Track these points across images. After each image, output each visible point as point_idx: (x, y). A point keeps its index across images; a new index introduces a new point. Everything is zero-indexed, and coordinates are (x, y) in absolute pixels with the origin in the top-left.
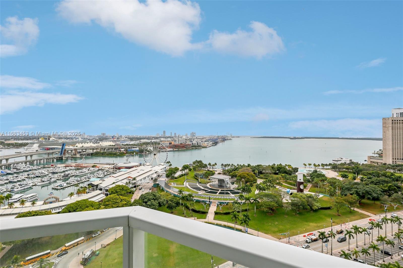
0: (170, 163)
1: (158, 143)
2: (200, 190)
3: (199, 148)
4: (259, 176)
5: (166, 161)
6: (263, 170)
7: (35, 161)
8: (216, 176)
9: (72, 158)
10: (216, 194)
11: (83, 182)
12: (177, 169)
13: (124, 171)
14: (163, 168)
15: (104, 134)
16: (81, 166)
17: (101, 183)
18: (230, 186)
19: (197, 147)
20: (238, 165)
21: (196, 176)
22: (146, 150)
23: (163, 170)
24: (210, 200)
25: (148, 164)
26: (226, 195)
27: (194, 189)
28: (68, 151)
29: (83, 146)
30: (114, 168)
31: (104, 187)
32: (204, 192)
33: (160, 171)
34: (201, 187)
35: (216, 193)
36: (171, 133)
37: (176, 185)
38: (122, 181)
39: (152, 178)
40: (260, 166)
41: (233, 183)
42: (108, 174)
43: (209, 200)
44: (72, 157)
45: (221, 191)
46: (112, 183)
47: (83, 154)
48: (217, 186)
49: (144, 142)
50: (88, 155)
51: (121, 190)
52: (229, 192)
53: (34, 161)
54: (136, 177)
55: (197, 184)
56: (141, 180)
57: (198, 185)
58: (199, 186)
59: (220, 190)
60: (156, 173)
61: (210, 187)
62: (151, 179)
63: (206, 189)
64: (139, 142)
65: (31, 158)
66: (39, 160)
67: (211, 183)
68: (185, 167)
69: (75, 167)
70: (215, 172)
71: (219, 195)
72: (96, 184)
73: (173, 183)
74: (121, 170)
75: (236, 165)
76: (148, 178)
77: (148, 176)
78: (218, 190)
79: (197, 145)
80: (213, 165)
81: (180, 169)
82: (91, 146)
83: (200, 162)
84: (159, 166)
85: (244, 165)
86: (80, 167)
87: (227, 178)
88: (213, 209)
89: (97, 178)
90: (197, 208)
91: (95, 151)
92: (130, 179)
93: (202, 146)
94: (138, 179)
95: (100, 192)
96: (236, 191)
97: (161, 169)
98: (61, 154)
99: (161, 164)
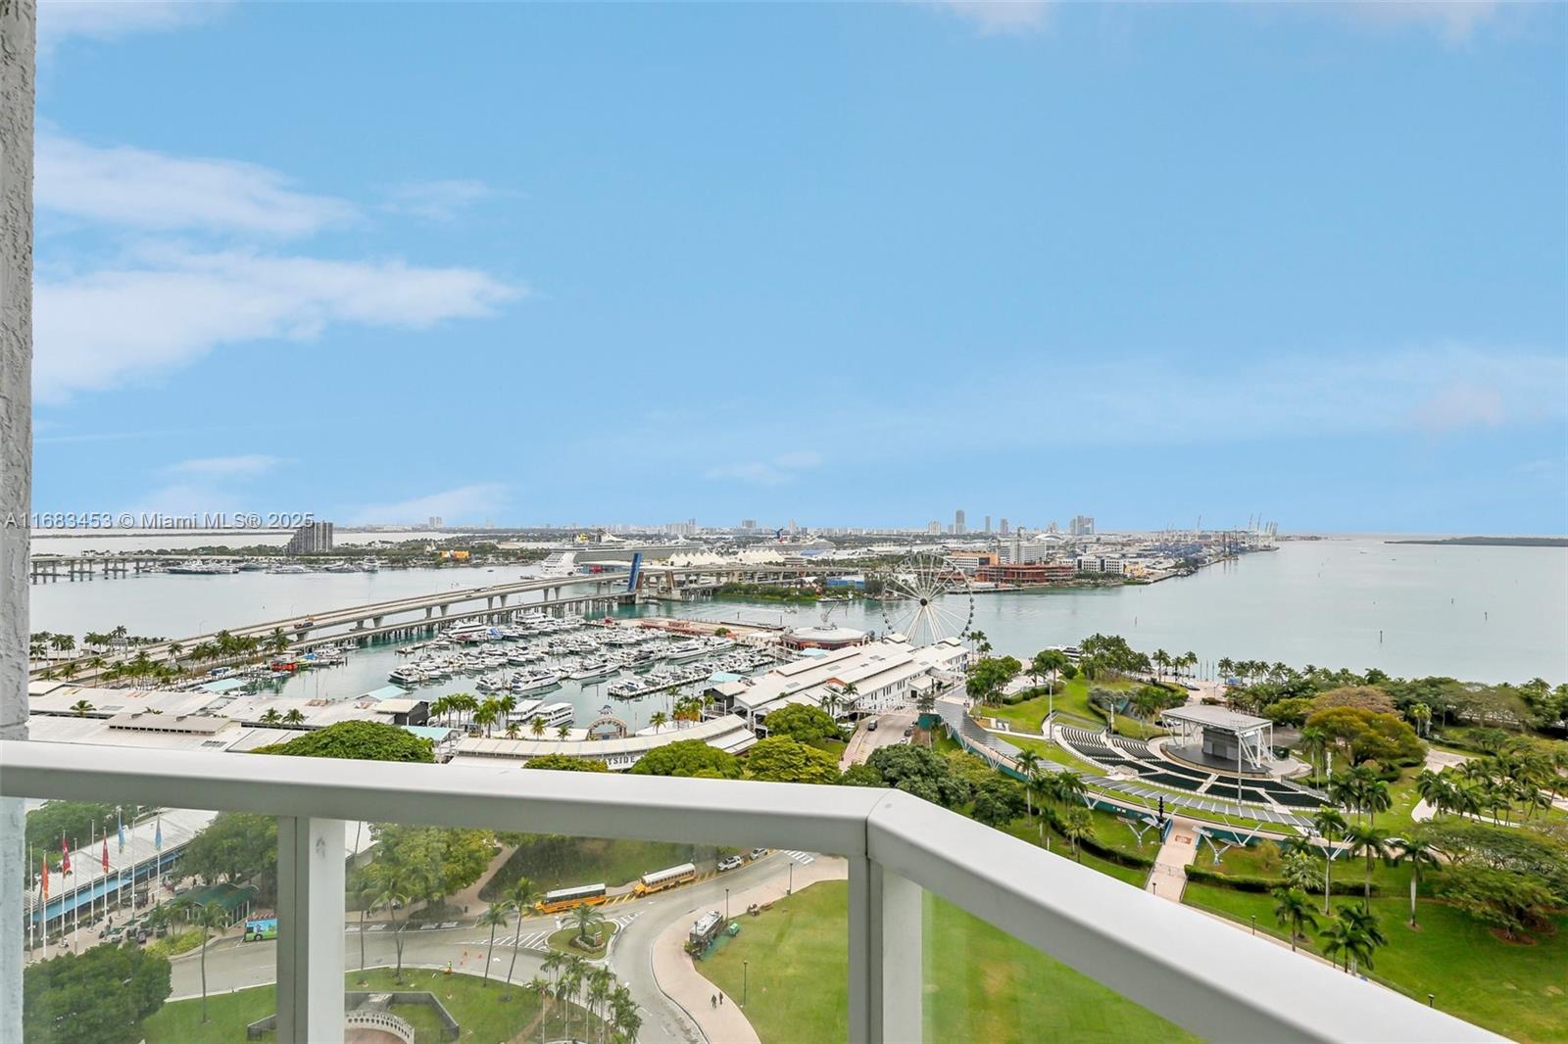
0: (985, 638)
1: (936, 558)
2: (1114, 764)
3: (1111, 582)
4: (1437, 737)
5: (967, 629)
6: (1462, 706)
7: (567, 605)
8: (1193, 711)
9: (659, 599)
10: (1193, 793)
11: (690, 682)
12: (1011, 667)
13: (818, 658)
14: (957, 658)
15: (749, 524)
16: (685, 628)
17: (741, 690)
18: (1264, 762)
19: (1103, 579)
20: (1311, 669)
21: (1094, 702)
22: (892, 584)
23: (955, 665)
24: (1161, 811)
25: (898, 637)
26: (1244, 802)
27: (1088, 755)
28: (648, 578)
29: (689, 563)
30: (781, 644)
31: (751, 705)
32: (1134, 775)
33: (943, 668)
34: (1119, 751)
35: (1195, 786)
36: (988, 519)
37: (1011, 731)
38: (809, 692)
39: (912, 692)
40: (1442, 686)
41: (1283, 754)
42: (766, 661)
43: (1158, 814)
44: (659, 596)
45: (1220, 779)
46: (778, 695)
47: (688, 590)
48: (1200, 758)
49: (883, 554)
50: (705, 592)
51: (805, 722)
52: (1261, 791)
53: (564, 604)
54: (857, 682)
55: (1103, 738)
56: (874, 695)
57: (1108, 743)
58: (1110, 745)
59: (1214, 776)
60: (928, 672)
61: (1164, 759)
62: (909, 694)
63: (1141, 762)
64: (866, 553)
65: (557, 597)
66: (577, 602)
67: (1169, 741)
68: (1047, 662)
69: (668, 630)
70: (1190, 693)
71: (1210, 796)
72: (727, 694)
73: (998, 721)
74: (807, 652)
75: (1299, 669)
76: (901, 691)
77: (900, 684)
78: (1206, 776)
79: (1103, 569)
80: (1179, 662)
81: (1027, 665)
82: (711, 564)
83: (1118, 642)
84: (940, 648)
85: (1345, 671)
86: (681, 631)
87: (1250, 727)
88: (1177, 854)
89: (731, 672)
90: (1100, 835)
91: (724, 580)
92: (835, 685)
93: (1125, 577)
94: (863, 689)
95: (737, 721)
96: (1301, 792)
97: (950, 661)
98: (631, 586)
99: (946, 640)
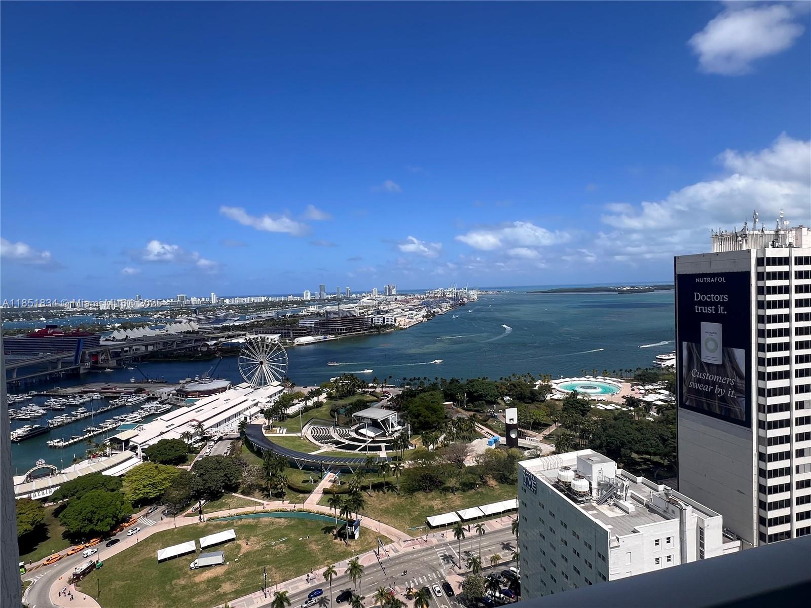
2: (328, 443)
10: (352, 452)
16: (114, 390)
17: (137, 434)
25: (244, 385)
26: (368, 452)
27: (318, 440)
29: (127, 336)
30: (177, 395)
31: (140, 443)
32: (334, 447)
34: (334, 436)
35: (356, 447)
38: (177, 430)
41: (402, 425)
46: (157, 434)
52: (383, 445)
54: (208, 419)
55: (331, 429)
56: (219, 424)
57: (332, 432)
60: (256, 405)
61: (354, 436)
63: (342, 440)
69: (100, 393)
72: (124, 439)
73: (280, 429)
76: (237, 419)
77: (236, 415)
78: (366, 441)
79: (384, 322)
82: (143, 336)
86: (111, 392)
88: (327, 483)
91: (150, 348)
92: (194, 423)
93: (395, 325)
94: (206, 425)
95: (128, 453)
97: (271, 397)
98: (76, 361)
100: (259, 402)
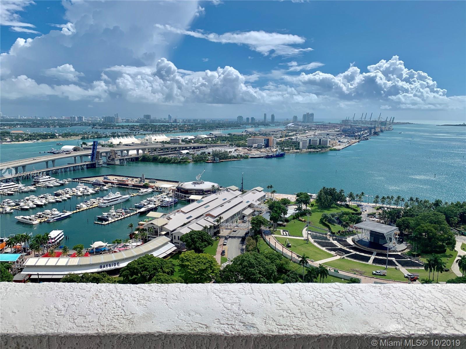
2: (335, 250)
8: (367, 225)
14: (261, 197)
16: (126, 183)
17: (166, 223)
18: (394, 245)
21: (324, 219)
25: (234, 188)
29: (120, 142)
31: (171, 230)
32: (343, 256)
33: (256, 204)
34: (335, 243)
35: (368, 259)
36: (265, 115)
37: (289, 236)
38: (198, 222)
39: (243, 216)
46: (183, 224)
47: (123, 159)
48: (368, 244)
50: (132, 160)
52: (394, 260)
54: (220, 215)
55: (328, 236)
56: (227, 221)
57: (331, 239)
59: (375, 253)
61: (354, 246)
63: (345, 248)
72: (159, 225)
78: (372, 254)
82: (132, 143)
84: (253, 193)
87: (390, 231)
92: (209, 217)
95: (167, 239)
96: (409, 259)
98: (93, 158)
100: (252, 203)
